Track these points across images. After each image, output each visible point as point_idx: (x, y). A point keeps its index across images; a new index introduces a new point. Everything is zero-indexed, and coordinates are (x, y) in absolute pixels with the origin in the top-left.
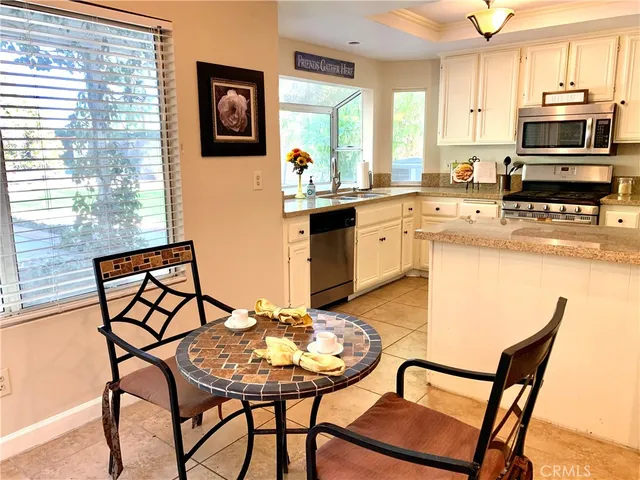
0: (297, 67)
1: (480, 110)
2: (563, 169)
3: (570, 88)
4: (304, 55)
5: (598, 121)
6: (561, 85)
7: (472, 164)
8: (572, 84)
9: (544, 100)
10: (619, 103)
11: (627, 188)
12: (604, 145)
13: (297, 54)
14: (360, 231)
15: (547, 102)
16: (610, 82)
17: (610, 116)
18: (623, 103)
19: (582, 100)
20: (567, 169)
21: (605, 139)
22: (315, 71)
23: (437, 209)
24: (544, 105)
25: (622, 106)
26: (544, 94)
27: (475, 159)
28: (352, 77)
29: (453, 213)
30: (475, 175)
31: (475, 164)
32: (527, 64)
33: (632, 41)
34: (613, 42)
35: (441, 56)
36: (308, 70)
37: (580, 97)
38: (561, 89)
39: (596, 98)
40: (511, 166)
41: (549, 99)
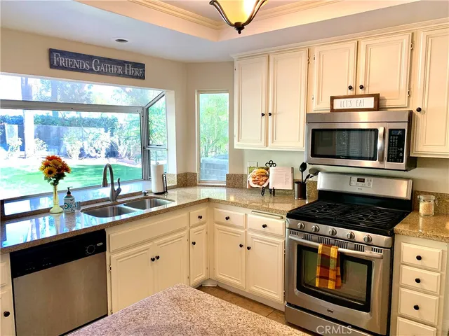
0: (52, 66)
1: (270, 114)
2: (359, 180)
3: (360, 92)
4: (63, 53)
5: (391, 130)
6: (350, 88)
7: (267, 169)
8: (362, 87)
9: (332, 105)
10: (414, 110)
11: (429, 207)
12: (399, 159)
13: (51, 51)
14: (114, 257)
15: (335, 108)
16: (404, 87)
17: (405, 126)
18: (419, 110)
19: (372, 106)
20: (363, 181)
21: (399, 152)
22: (83, 71)
23: (227, 218)
24: (332, 110)
25: (418, 114)
26: (332, 98)
27: (272, 164)
28: (143, 77)
29: (242, 224)
30: (271, 180)
31: (272, 169)
32: (315, 65)
33: (427, 37)
34: (406, 40)
35: (234, 57)
36: (72, 70)
37: (370, 103)
38: (350, 93)
39: (388, 103)
40: (306, 173)
41: (338, 104)
